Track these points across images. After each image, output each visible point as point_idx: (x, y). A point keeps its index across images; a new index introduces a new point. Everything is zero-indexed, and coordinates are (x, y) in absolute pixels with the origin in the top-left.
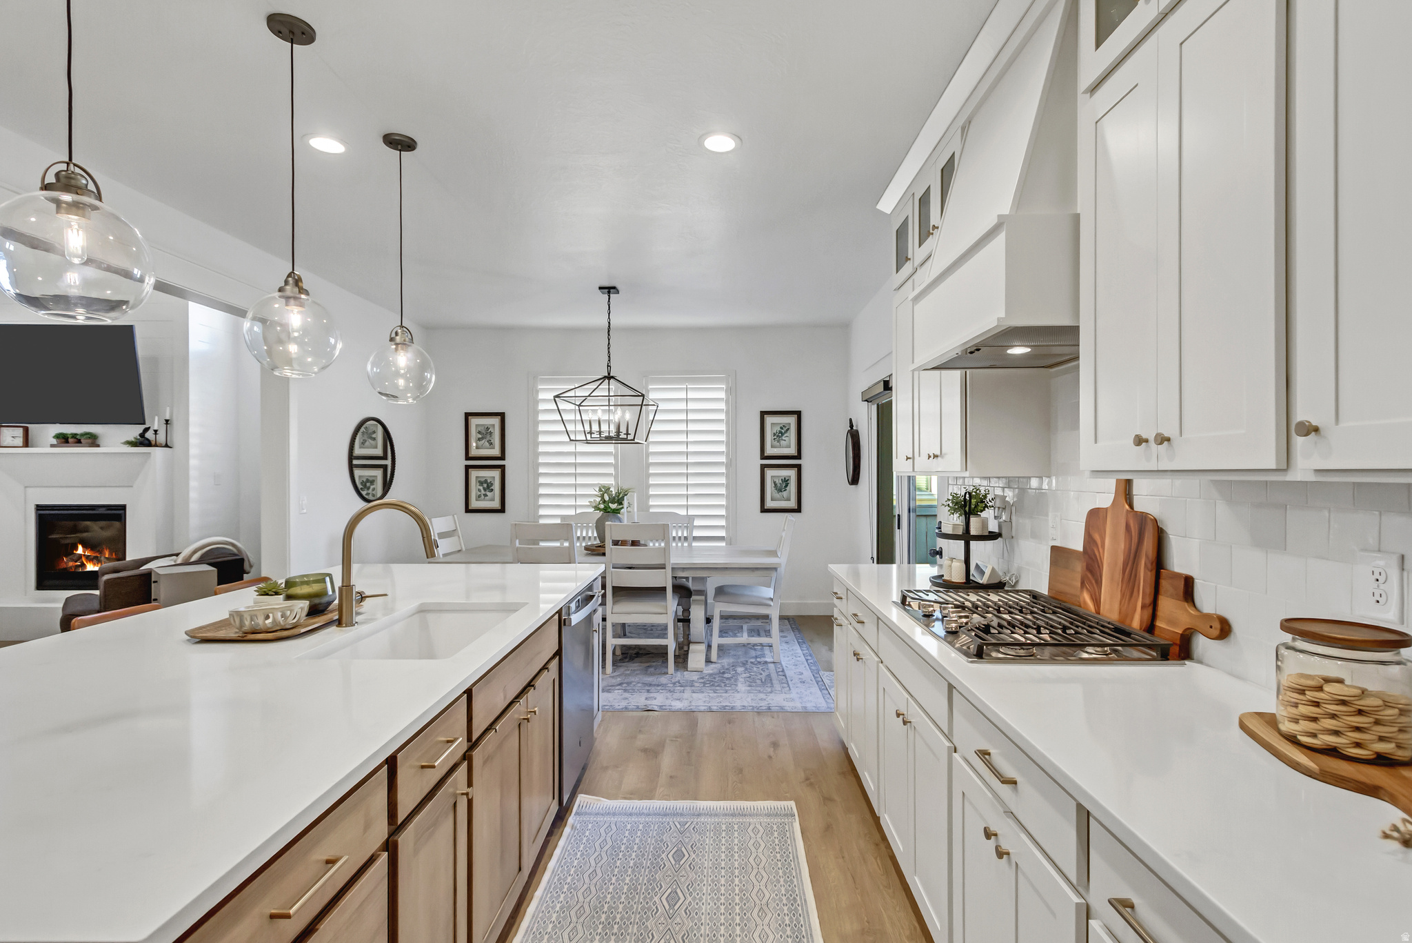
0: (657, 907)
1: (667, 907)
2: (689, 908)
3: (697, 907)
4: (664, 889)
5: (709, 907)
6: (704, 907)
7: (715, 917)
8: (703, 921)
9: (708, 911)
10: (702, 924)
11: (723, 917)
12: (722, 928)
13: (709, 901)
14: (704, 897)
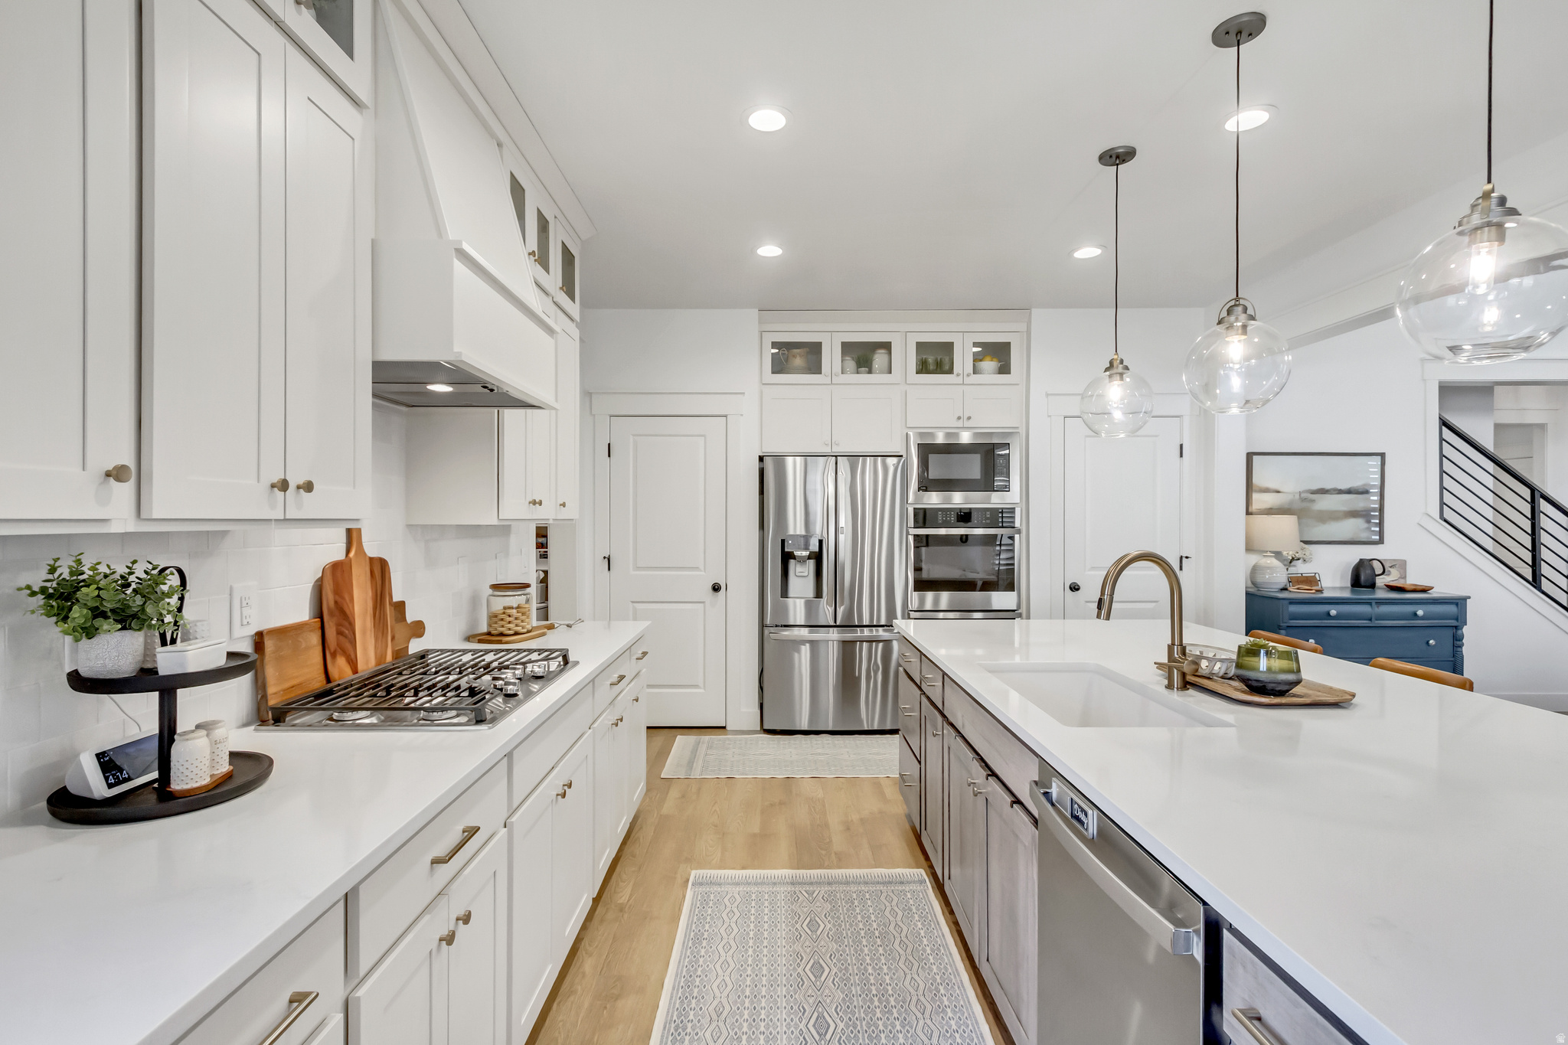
0: (838, 1014)
1: (825, 1014)
2: (801, 1014)
3: (792, 1016)
4: (835, 1039)
5: (779, 1016)
6: (784, 1016)
7: (771, 1005)
8: (784, 1000)
9: (779, 1012)
10: (785, 997)
11: (763, 1004)
12: (764, 993)
13: (779, 1024)
14: (785, 1029)
